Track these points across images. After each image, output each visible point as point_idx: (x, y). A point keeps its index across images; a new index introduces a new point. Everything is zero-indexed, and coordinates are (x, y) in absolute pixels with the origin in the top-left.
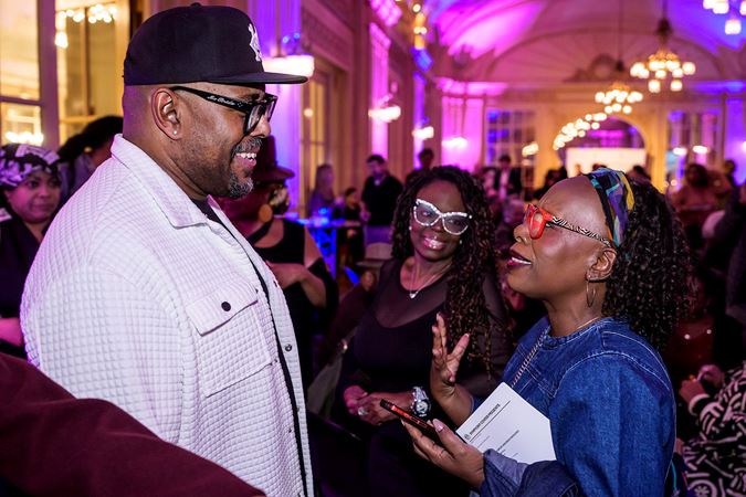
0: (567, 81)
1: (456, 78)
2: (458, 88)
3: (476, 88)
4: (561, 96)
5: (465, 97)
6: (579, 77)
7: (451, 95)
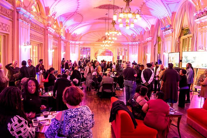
0: (96, 41)
1: (73, 40)
2: (73, 42)
3: (77, 42)
4: (95, 45)
5: (75, 44)
6: (99, 41)
7: (72, 44)
